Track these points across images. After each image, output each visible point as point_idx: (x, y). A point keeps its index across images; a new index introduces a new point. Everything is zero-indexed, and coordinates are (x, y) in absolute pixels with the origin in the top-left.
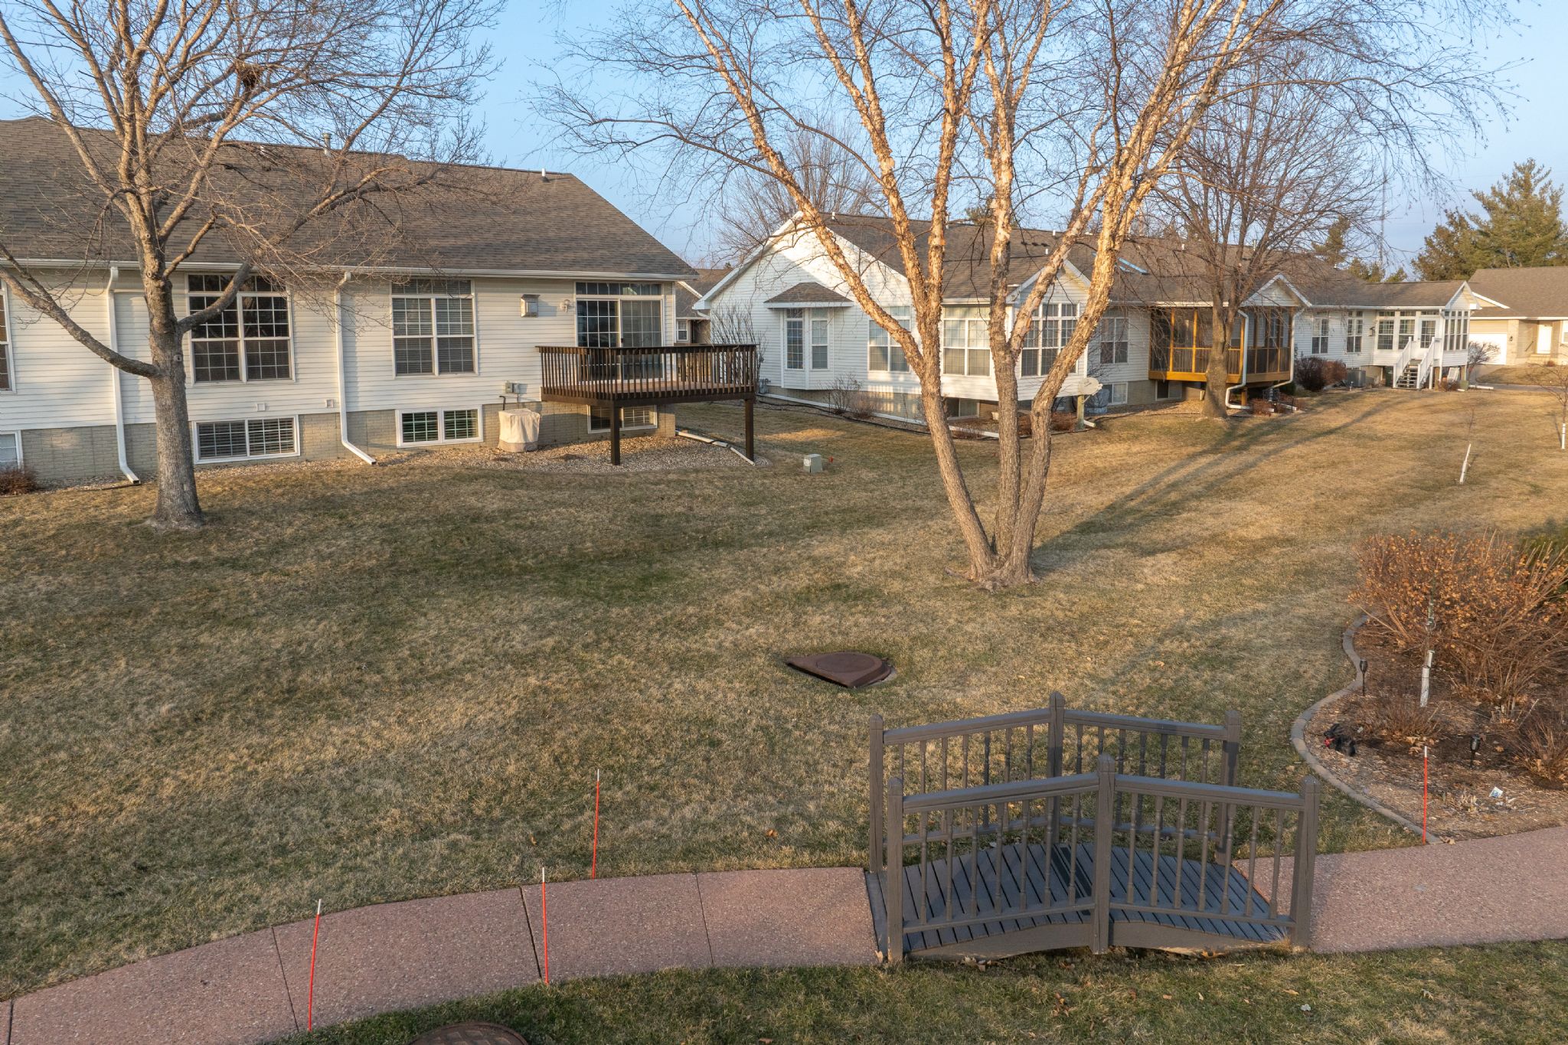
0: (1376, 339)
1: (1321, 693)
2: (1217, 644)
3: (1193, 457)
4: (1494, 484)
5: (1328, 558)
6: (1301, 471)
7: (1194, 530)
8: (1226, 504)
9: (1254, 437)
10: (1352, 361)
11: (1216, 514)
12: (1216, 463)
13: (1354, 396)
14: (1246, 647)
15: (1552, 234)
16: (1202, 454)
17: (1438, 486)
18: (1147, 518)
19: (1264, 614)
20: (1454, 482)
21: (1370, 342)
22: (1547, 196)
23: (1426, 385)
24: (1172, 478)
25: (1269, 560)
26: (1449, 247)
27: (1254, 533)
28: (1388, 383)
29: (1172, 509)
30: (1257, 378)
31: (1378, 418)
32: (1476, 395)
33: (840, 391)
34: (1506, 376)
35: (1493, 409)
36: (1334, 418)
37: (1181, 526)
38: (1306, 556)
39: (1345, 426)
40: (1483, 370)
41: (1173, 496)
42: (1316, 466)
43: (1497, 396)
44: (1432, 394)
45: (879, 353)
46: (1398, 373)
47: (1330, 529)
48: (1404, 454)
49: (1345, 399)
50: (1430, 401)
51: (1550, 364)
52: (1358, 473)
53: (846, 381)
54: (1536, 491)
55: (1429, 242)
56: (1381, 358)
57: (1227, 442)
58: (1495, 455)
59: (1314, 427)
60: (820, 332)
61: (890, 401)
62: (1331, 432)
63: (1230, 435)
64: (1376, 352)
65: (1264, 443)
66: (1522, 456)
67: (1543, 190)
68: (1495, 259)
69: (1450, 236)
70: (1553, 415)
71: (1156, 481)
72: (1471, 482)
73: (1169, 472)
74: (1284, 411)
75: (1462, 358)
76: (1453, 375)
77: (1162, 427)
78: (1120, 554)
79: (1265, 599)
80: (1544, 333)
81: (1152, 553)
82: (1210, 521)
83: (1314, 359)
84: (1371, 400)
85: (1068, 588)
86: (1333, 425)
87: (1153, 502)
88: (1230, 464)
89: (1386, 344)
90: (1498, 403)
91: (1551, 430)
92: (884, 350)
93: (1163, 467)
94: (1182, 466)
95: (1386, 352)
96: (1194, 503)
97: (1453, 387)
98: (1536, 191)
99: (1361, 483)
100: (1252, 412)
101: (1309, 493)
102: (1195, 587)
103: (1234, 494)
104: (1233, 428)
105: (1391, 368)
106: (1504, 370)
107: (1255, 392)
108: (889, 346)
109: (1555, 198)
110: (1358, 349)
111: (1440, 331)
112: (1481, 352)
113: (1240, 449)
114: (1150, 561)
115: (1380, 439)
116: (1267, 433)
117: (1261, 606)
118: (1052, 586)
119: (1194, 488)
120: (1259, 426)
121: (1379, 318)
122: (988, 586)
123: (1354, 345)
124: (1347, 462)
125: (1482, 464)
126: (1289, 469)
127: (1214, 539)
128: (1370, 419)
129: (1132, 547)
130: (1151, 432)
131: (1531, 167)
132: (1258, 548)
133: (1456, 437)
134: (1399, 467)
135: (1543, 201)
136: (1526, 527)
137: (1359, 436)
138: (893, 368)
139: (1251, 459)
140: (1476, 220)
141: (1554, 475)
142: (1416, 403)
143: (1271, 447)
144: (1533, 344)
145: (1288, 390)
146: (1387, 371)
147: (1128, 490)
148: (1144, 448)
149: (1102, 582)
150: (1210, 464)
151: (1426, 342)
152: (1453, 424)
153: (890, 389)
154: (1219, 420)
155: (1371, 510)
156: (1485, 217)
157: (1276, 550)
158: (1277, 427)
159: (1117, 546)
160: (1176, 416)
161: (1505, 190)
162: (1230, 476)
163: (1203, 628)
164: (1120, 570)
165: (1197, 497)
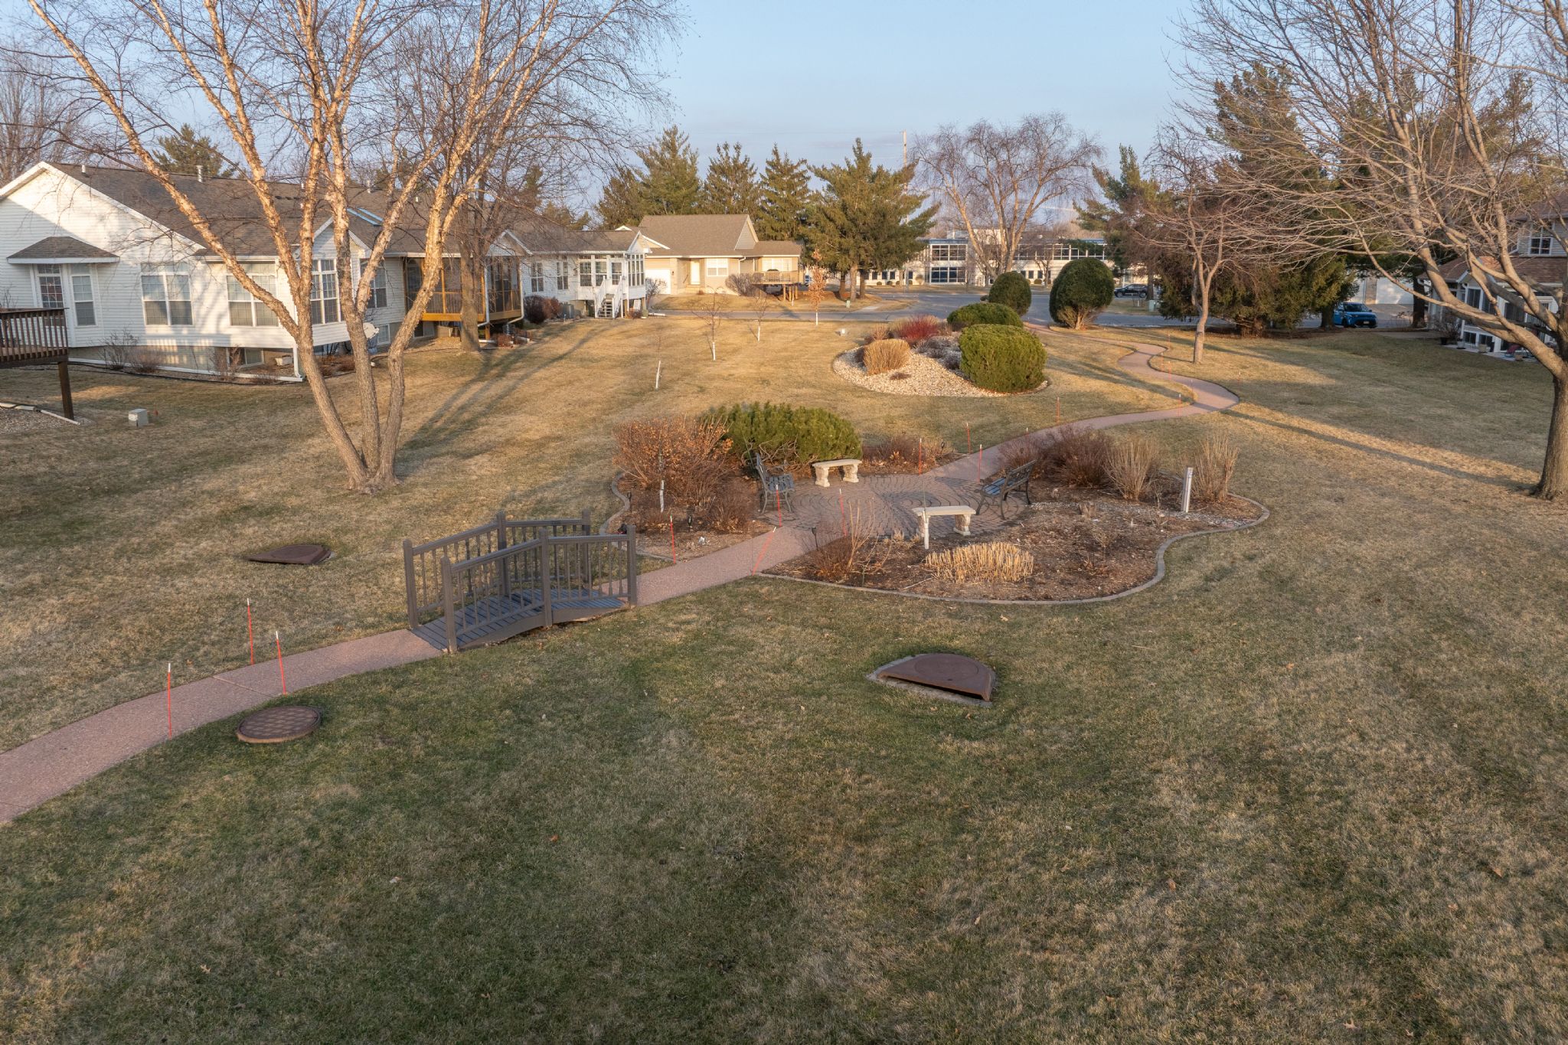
0: (579, 278)
1: (608, 515)
2: (539, 502)
3: (467, 385)
4: (676, 388)
5: (586, 446)
6: (549, 390)
7: (493, 438)
8: (507, 418)
9: (505, 366)
10: (563, 297)
11: (503, 425)
12: (486, 388)
13: (569, 327)
14: (558, 500)
15: (693, 188)
16: (473, 381)
17: (642, 393)
18: (454, 434)
19: (561, 482)
20: (652, 389)
21: (574, 280)
22: (688, 157)
23: (618, 315)
24: (460, 402)
25: (551, 451)
26: (623, 195)
27: (534, 435)
28: (591, 314)
29: (470, 425)
30: (497, 316)
31: (590, 344)
32: (656, 321)
33: (114, 346)
34: (673, 304)
35: (668, 332)
36: (559, 346)
37: (482, 435)
38: (573, 445)
39: (570, 352)
40: (656, 300)
41: (466, 416)
42: (560, 385)
43: (669, 322)
44: (624, 323)
45: (156, 307)
46: (598, 306)
47: (583, 427)
48: (616, 371)
49: (563, 329)
50: (625, 328)
51: (701, 293)
52: (589, 387)
53: (121, 336)
54: (702, 390)
55: (606, 191)
56: (585, 293)
57: (487, 372)
58: (674, 367)
59: (547, 355)
60: (81, 286)
61: (174, 354)
62: (561, 358)
63: (487, 366)
64: (580, 289)
65: (515, 370)
66: (691, 367)
67: (685, 151)
68: (655, 206)
69: (622, 186)
70: (706, 334)
71: (447, 406)
72: (663, 388)
73: (455, 398)
74: (521, 343)
75: (641, 291)
76: (637, 306)
77: (431, 362)
78: (448, 460)
79: (556, 474)
80: (695, 267)
81: (470, 456)
82: (500, 431)
83: (536, 298)
84: (582, 330)
85: (425, 485)
86: (561, 352)
87: (453, 422)
88: (497, 388)
89: (586, 282)
90: (669, 327)
91: (706, 347)
92: (161, 305)
93: (448, 395)
94: (462, 393)
95: (586, 289)
96: (483, 420)
97: (637, 315)
98: (680, 152)
99: (593, 395)
100: (496, 345)
101: (561, 405)
102: (510, 474)
103: (508, 410)
104: (488, 360)
105: (592, 302)
106: (670, 298)
107: (496, 328)
108: (167, 300)
109: (693, 159)
110: (566, 287)
111: (625, 271)
112: (654, 286)
113: (500, 376)
114: (472, 461)
115: (597, 361)
116: (515, 361)
117: (557, 478)
118: (415, 485)
119: (480, 409)
120: (507, 357)
121: (580, 261)
122: (367, 491)
123: (563, 283)
124: (579, 380)
125: (668, 375)
126: (540, 389)
127: (509, 442)
128: (586, 345)
129: (454, 453)
130: (424, 367)
131: (675, 133)
132: (541, 444)
133: (647, 356)
134: (616, 381)
135: (685, 160)
136: (699, 413)
137: (582, 360)
138: (175, 322)
139: (511, 383)
140: (640, 174)
141: (711, 378)
142: (615, 330)
143: (521, 373)
144: (688, 277)
145: (519, 325)
146: (589, 304)
147: (430, 414)
148: (426, 380)
149: (448, 479)
150: (482, 390)
151: (615, 281)
152: (643, 346)
153: (173, 343)
154: (476, 354)
155: (605, 412)
156: (646, 172)
157: (553, 445)
158: (520, 356)
159: (443, 455)
160: (437, 351)
161: (658, 150)
162: (501, 397)
163: (527, 495)
164: (455, 470)
165: (484, 414)
